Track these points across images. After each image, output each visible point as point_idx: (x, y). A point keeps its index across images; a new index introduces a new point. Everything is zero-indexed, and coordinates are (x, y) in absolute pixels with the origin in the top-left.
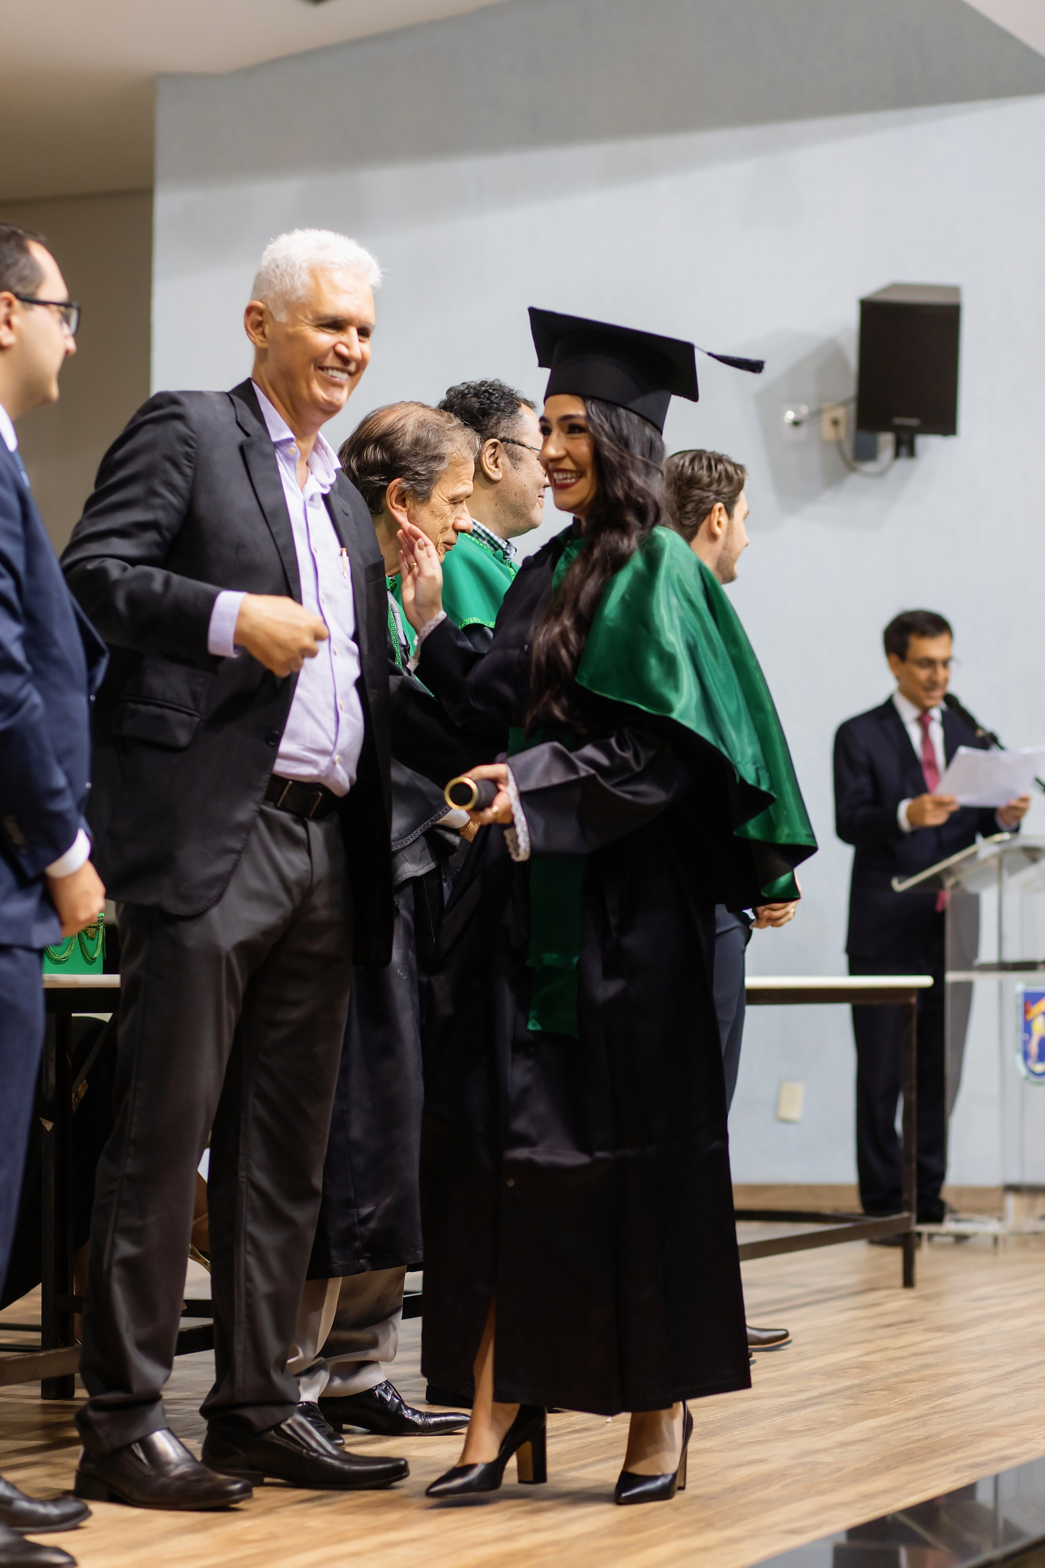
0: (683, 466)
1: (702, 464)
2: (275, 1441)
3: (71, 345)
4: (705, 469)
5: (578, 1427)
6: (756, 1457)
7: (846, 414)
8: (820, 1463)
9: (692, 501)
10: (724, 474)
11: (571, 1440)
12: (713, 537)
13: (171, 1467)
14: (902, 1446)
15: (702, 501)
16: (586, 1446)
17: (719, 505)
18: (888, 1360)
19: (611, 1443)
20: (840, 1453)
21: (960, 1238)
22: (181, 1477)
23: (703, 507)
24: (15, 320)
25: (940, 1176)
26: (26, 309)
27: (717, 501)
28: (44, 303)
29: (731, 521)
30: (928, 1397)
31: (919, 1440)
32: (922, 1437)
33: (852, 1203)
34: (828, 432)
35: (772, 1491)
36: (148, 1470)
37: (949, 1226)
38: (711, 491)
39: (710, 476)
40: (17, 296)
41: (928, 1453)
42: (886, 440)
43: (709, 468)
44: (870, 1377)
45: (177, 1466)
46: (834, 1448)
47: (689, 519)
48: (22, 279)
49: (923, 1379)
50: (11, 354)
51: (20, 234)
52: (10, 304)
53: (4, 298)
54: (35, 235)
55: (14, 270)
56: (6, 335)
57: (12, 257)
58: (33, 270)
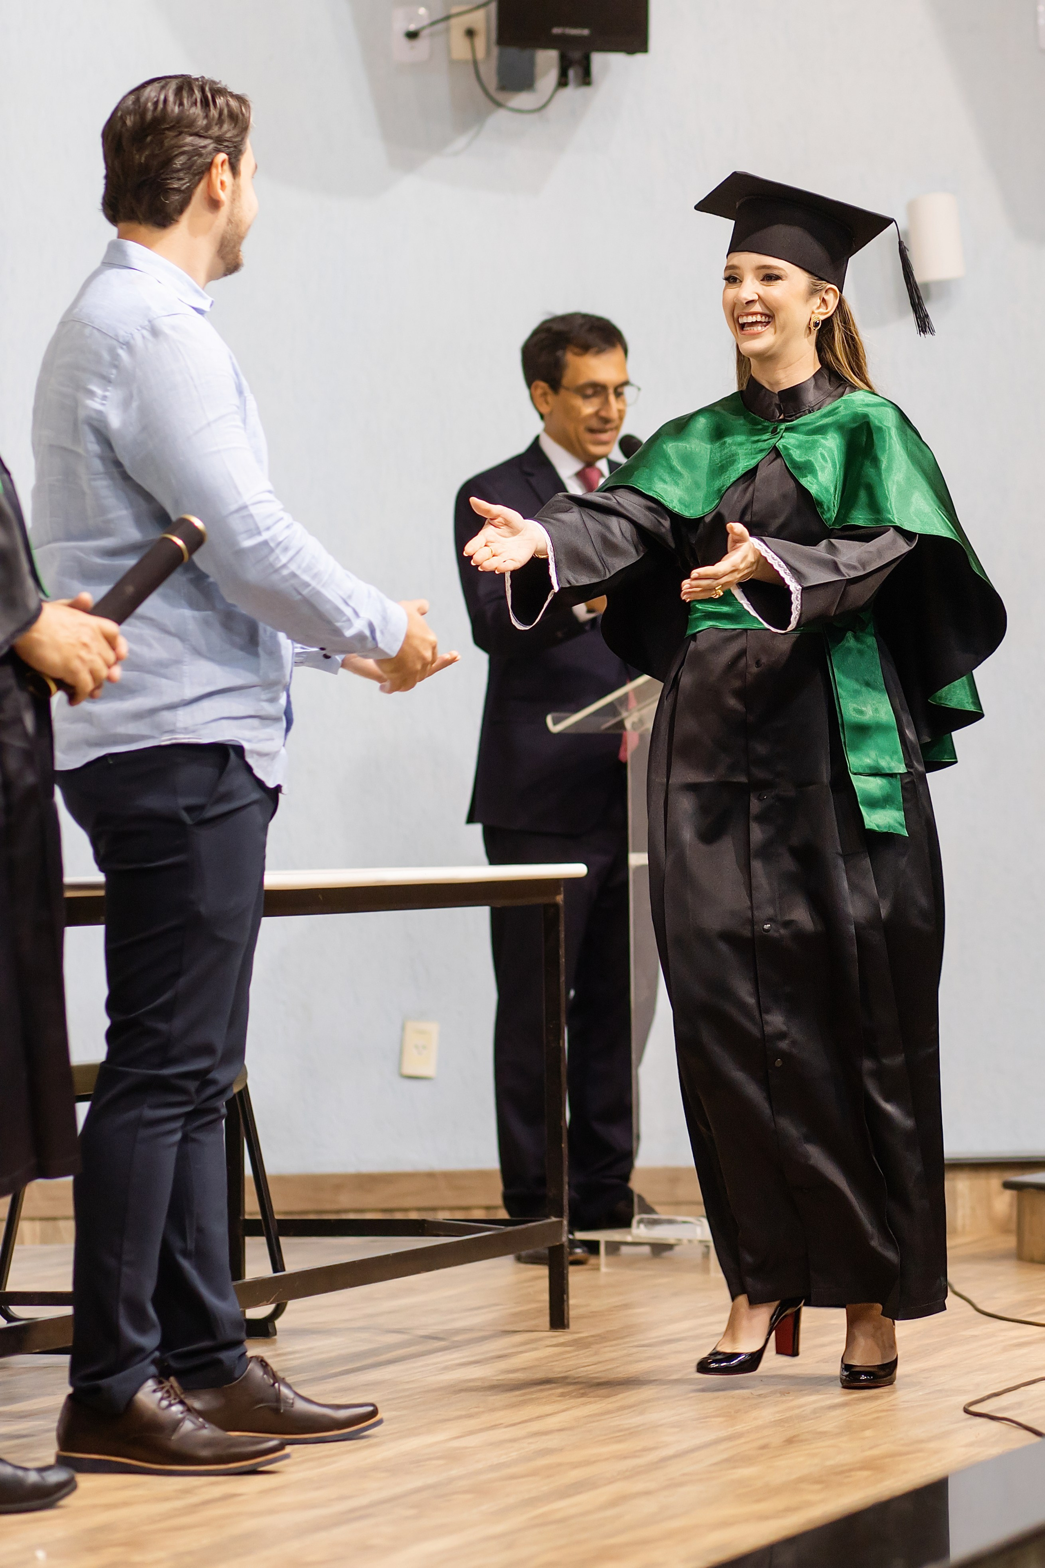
0: (165, 101)
1: (194, 97)
4: (199, 104)
7: (485, 20)
9: (183, 153)
10: (226, 111)
12: (214, 204)
15: (197, 152)
17: (222, 156)
18: (491, 1444)
21: (660, 1249)
23: (200, 161)
25: (627, 1156)
27: (218, 151)
29: (237, 180)
34: (460, 48)
37: (639, 1231)
38: (210, 138)
39: (207, 116)
42: (548, 60)
43: (205, 103)
44: (454, 1472)
47: (182, 179)
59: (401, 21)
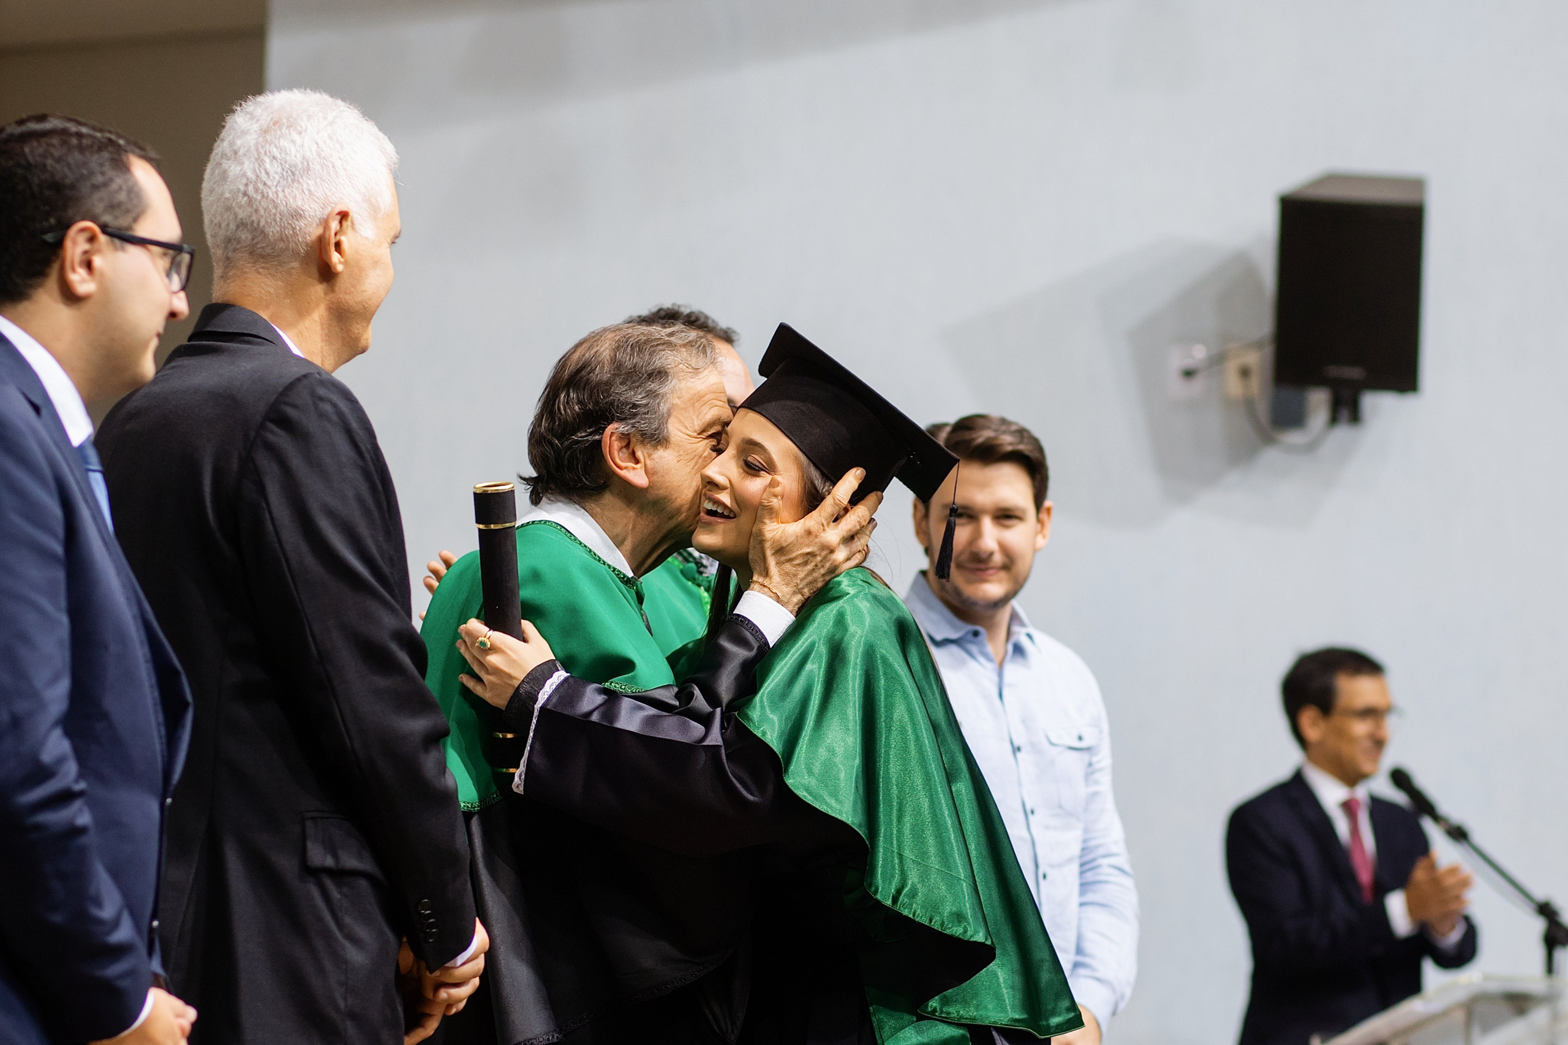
3: (179, 302)
7: (1259, 359)
24: (97, 261)
26: (116, 249)
28: (144, 242)
34: (1234, 386)
40: (104, 229)
42: (1318, 400)
48: (113, 207)
50: (87, 308)
51: (119, 146)
52: (92, 239)
53: (83, 230)
54: (142, 149)
55: (103, 193)
56: (83, 281)
57: (103, 173)
58: (133, 195)
59: (1177, 360)
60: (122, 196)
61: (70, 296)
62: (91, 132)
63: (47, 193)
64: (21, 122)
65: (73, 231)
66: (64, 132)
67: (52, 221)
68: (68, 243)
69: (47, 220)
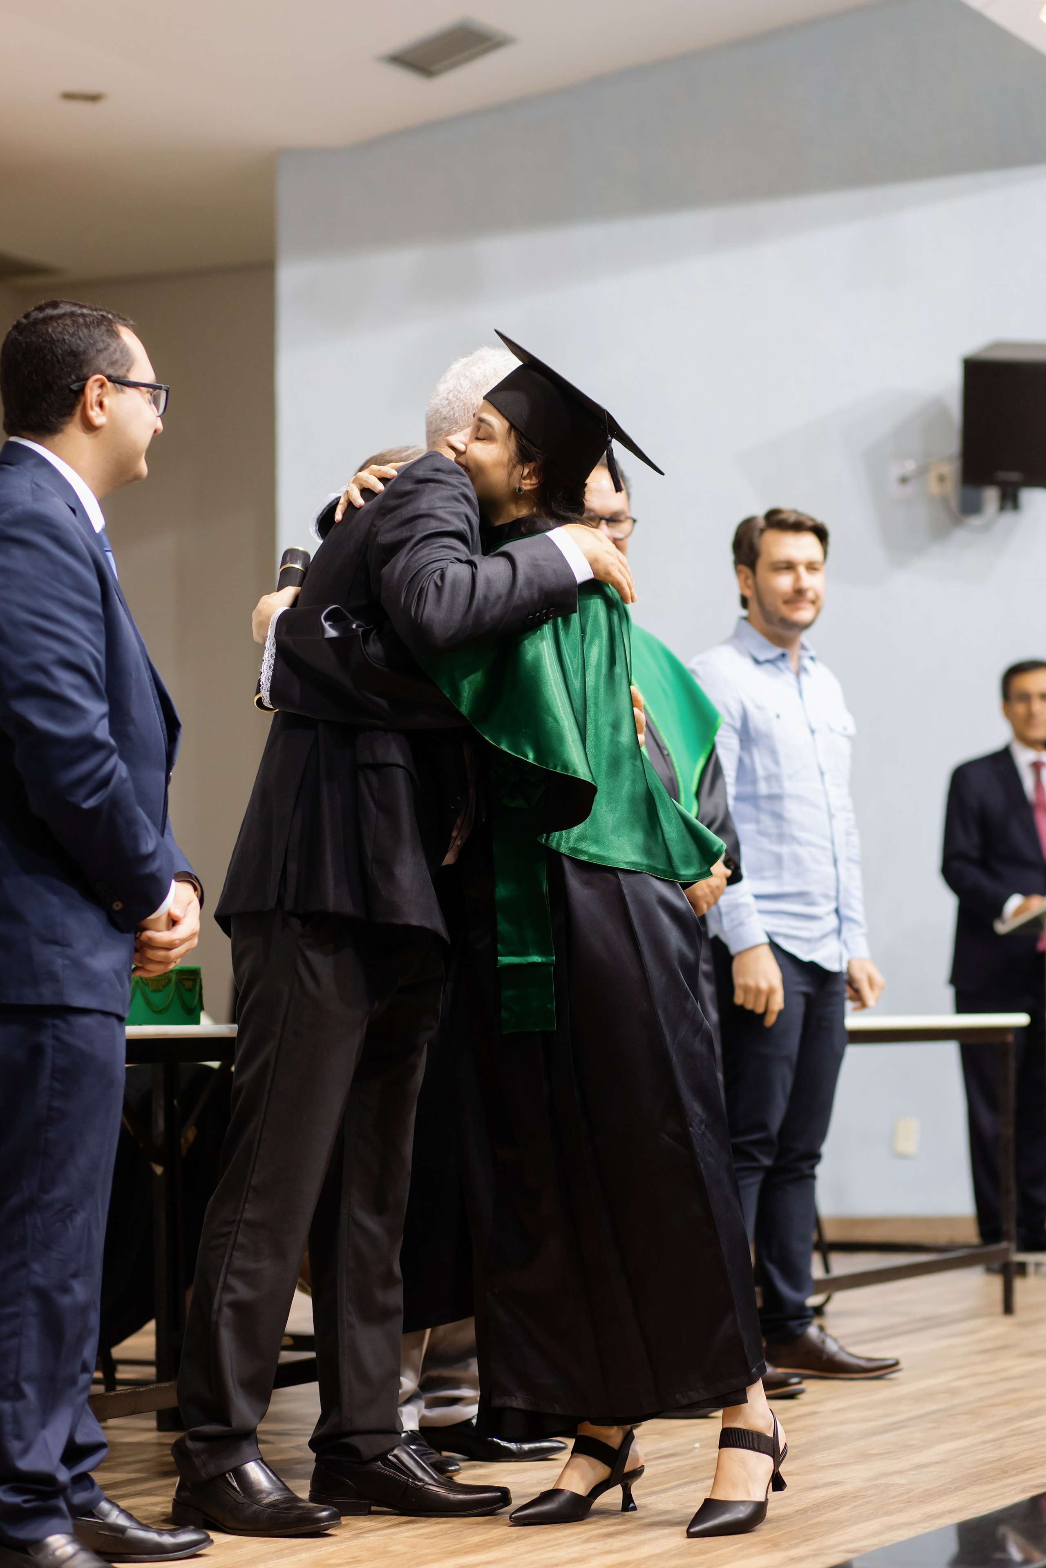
2: (382, 1471)
3: (159, 425)
5: (666, 1453)
6: (832, 1480)
7: (951, 469)
8: (893, 1485)
11: (657, 1465)
13: (264, 1495)
14: (975, 1467)
16: (670, 1471)
18: (978, 1385)
19: (695, 1468)
20: (914, 1475)
22: (272, 1505)
24: (106, 402)
26: (118, 392)
28: (135, 385)
30: (1010, 1420)
31: (993, 1462)
32: (996, 1459)
33: (970, 1234)
34: (934, 487)
35: (841, 1513)
36: (241, 1498)
40: (109, 378)
41: (998, 1474)
42: (991, 496)
44: (957, 1402)
45: (269, 1494)
46: (909, 1470)
48: (113, 363)
49: (1007, 1403)
50: (103, 434)
51: (110, 319)
52: (102, 386)
53: (96, 380)
54: (124, 320)
55: (105, 354)
56: (98, 416)
57: (103, 341)
58: (124, 354)
59: (896, 471)
60: (118, 355)
61: (90, 427)
62: (90, 312)
63: (68, 359)
64: (41, 309)
65: (90, 382)
66: (72, 314)
67: (73, 377)
68: (88, 391)
69: (70, 377)
